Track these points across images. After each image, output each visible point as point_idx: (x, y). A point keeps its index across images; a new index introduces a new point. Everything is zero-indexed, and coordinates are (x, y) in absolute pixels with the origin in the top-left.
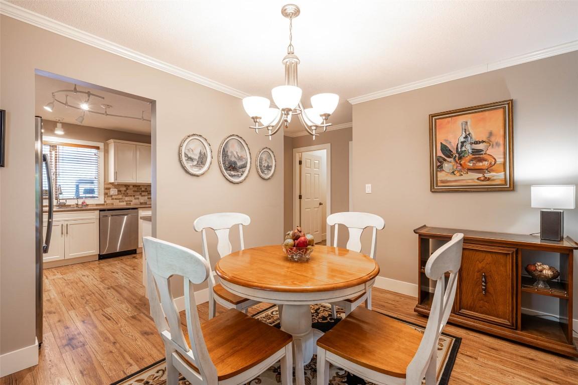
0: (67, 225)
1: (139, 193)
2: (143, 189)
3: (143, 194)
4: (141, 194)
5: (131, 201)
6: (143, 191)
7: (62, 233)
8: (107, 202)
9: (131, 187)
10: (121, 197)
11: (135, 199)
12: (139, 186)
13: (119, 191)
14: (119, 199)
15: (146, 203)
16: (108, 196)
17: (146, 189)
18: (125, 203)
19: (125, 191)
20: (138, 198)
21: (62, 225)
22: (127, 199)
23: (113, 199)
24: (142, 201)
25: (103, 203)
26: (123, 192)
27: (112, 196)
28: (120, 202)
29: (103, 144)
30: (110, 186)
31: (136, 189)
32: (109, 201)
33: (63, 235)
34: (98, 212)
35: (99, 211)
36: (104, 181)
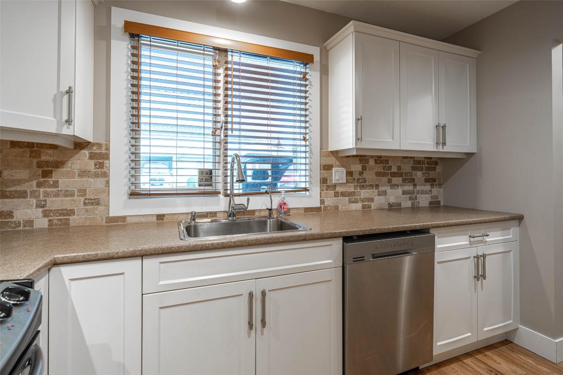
0: (264, 294)
1: (385, 179)
2: (394, 169)
3: (396, 180)
4: (390, 181)
5: (372, 200)
6: (394, 175)
7: (251, 325)
8: (326, 203)
9: (372, 162)
10: (352, 190)
11: (379, 195)
12: (387, 161)
13: (349, 174)
14: (349, 194)
15: (400, 204)
16: (328, 187)
17: (399, 168)
18: (358, 206)
19: (361, 173)
20: (384, 193)
21: (251, 295)
22: (364, 193)
23: (336, 195)
24: (392, 200)
25: (318, 205)
26: (356, 176)
27: (335, 186)
28: (350, 202)
29: (318, 49)
30: (332, 160)
31: (379, 168)
32: (330, 201)
33: (253, 332)
34: (338, 244)
35: (340, 241)
36: (321, 149)
